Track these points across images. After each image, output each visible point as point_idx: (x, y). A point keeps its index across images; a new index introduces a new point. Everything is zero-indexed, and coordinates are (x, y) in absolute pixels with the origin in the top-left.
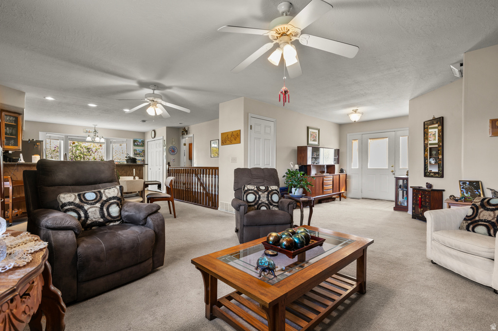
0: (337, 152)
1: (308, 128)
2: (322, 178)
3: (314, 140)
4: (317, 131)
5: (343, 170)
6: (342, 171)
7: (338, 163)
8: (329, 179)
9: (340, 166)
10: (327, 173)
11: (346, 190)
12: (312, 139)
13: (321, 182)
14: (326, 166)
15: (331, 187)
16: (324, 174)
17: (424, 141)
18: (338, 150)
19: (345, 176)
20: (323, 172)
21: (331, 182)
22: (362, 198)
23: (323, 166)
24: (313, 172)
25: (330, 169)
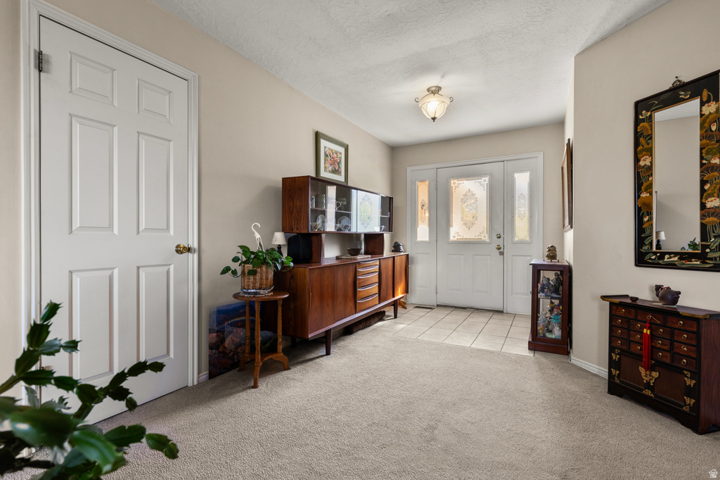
0: (388, 204)
1: (318, 136)
2: (351, 269)
3: (336, 171)
4: (342, 150)
5: (399, 245)
6: (396, 248)
7: (390, 229)
8: (370, 269)
9: (392, 238)
10: (366, 253)
11: (407, 291)
12: (330, 168)
13: (350, 280)
14: (363, 236)
15: (374, 289)
16: (360, 258)
17: (637, 160)
18: (391, 199)
19: (404, 258)
20: (357, 252)
21: (374, 277)
22: (438, 306)
23: (358, 236)
24: (330, 253)
25: (373, 242)
